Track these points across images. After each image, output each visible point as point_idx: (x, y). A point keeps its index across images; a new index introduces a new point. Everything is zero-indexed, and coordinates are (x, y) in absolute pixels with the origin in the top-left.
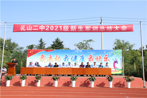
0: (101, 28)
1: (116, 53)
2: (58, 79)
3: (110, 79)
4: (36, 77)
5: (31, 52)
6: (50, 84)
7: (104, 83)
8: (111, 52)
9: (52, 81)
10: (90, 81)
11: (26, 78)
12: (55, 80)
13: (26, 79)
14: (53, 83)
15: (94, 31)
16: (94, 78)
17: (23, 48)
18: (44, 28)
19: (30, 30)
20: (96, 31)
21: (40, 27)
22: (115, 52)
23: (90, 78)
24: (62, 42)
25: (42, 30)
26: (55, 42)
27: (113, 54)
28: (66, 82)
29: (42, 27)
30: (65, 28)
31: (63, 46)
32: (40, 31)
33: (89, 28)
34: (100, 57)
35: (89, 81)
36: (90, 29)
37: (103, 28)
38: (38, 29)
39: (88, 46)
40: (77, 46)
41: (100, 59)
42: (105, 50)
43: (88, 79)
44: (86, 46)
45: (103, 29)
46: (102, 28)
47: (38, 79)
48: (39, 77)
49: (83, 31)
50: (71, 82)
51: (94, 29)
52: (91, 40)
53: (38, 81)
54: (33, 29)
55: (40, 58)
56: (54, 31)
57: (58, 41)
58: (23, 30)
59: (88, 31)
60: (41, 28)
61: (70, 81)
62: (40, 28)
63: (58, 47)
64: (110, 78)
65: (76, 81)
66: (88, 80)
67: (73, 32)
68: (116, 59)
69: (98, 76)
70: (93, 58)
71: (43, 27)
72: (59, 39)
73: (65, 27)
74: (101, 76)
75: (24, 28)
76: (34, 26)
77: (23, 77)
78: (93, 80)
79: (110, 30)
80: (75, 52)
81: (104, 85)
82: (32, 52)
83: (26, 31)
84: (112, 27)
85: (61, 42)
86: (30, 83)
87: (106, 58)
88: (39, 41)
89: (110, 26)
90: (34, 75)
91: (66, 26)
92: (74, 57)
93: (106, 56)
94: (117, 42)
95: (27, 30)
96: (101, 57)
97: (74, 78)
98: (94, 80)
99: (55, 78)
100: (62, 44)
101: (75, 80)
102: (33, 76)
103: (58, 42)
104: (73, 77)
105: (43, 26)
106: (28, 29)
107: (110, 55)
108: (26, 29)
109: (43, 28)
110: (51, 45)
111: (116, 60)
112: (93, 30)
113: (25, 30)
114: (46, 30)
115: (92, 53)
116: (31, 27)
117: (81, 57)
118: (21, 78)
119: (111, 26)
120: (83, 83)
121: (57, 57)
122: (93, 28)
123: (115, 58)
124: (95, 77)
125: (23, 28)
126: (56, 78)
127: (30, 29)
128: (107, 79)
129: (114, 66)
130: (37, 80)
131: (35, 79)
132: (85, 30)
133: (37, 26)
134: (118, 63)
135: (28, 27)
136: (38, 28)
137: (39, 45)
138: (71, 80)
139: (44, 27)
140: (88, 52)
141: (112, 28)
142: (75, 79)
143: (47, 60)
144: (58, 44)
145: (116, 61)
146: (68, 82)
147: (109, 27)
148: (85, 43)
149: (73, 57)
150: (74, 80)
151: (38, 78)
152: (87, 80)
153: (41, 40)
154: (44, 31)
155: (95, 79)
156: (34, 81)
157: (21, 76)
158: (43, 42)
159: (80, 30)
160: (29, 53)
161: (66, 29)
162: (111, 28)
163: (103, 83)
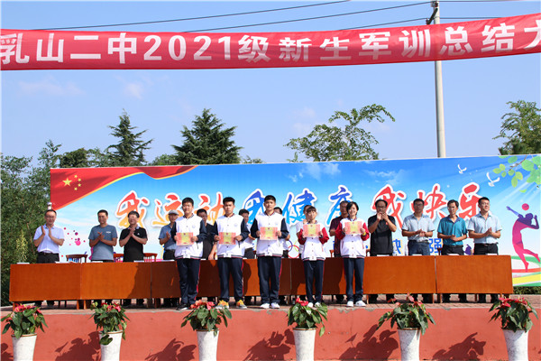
0: (448, 40)
1: (525, 173)
2: (218, 321)
3: (513, 319)
4: (96, 316)
5: (67, 182)
6: (178, 352)
7: (478, 338)
8: (495, 171)
9: (186, 335)
10: (399, 328)
11: (39, 325)
12: (205, 329)
13: (39, 329)
14: (193, 347)
15: (410, 56)
16: (421, 312)
17: (25, 164)
18: (133, 50)
19: (55, 59)
20: (421, 54)
21: (111, 41)
22: (521, 170)
23: (399, 311)
24: (228, 133)
25: (122, 60)
26: (197, 132)
27: (506, 181)
28: (268, 338)
29: (122, 45)
30: (251, 45)
31: (234, 149)
32: (110, 63)
33: (381, 43)
34: (434, 195)
35: (391, 330)
36: (386, 47)
37: (460, 36)
38: (98, 56)
39: (359, 141)
40: (304, 145)
41: (437, 206)
42: (464, 162)
43: (386, 316)
44: (353, 143)
45: (462, 45)
46: (453, 37)
47: (109, 325)
48: (110, 315)
49: (349, 58)
50: (291, 338)
51: (411, 43)
52: (373, 110)
53: (108, 340)
54: (73, 56)
55: (119, 214)
56: (189, 63)
57: (210, 125)
58: (13, 58)
59: (375, 57)
60: (116, 50)
61: (288, 333)
62: (111, 50)
63: (211, 156)
64: (511, 310)
65: (318, 334)
66: (387, 326)
67: (291, 64)
68: (526, 207)
69: (438, 302)
70: (399, 205)
71: (128, 45)
72: (212, 119)
73: (249, 41)
74: (454, 297)
75: (19, 47)
76: (77, 38)
77: (25, 319)
78: (414, 325)
79: (504, 45)
80: (301, 175)
81: (481, 353)
82: (74, 184)
83: (34, 65)
84: (512, 27)
85: (222, 134)
86: (67, 349)
87: (469, 199)
88: (113, 131)
89: (503, 25)
90: (89, 302)
91: (256, 39)
92: (295, 200)
93: (469, 190)
94: (521, 116)
95: (39, 58)
96: (441, 196)
97: (309, 312)
98: (422, 323)
99: (201, 315)
100: (230, 139)
101: (314, 326)
102: (81, 307)
103: (208, 130)
104: (304, 311)
105: (128, 40)
106: (44, 54)
107: (491, 184)
108: (33, 56)
109: (128, 50)
110: (177, 148)
111: (524, 213)
112: (403, 54)
113: (27, 59)
114: (147, 56)
115: (392, 178)
116: (61, 42)
117: (333, 198)
118: (11, 324)
119: (508, 21)
120: (359, 339)
121: (206, 204)
122: (405, 40)
123: (522, 202)
124: (426, 307)
125: (14, 49)
126: (209, 318)
127: (55, 54)
128: (495, 316)
129: (518, 242)
130: (100, 330)
131: (93, 327)
132: (361, 54)
133: (96, 38)
134: (537, 227)
135: (40, 42)
136: (100, 46)
137: (115, 150)
138: (291, 327)
139: (134, 41)
140: (372, 173)
141: (512, 34)
142: (315, 319)
143: (159, 220)
144: (211, 142)
145: (530, 216)
146: (276, 338)
147: (496, 29)
148: (343, 129)
149: (292, 203)
150: (306, 327)
151: (107, 322)
152: (381, 323)
153: (125, 124)
154: (135, 63)
155: (425, 320)
156: (87, 340)
157: (13, 316)
158: (134, 132)
159: (331, 53)
160: (58, 186)
161: (254, 53)
162: (505, 34)
163: (470, 338)
